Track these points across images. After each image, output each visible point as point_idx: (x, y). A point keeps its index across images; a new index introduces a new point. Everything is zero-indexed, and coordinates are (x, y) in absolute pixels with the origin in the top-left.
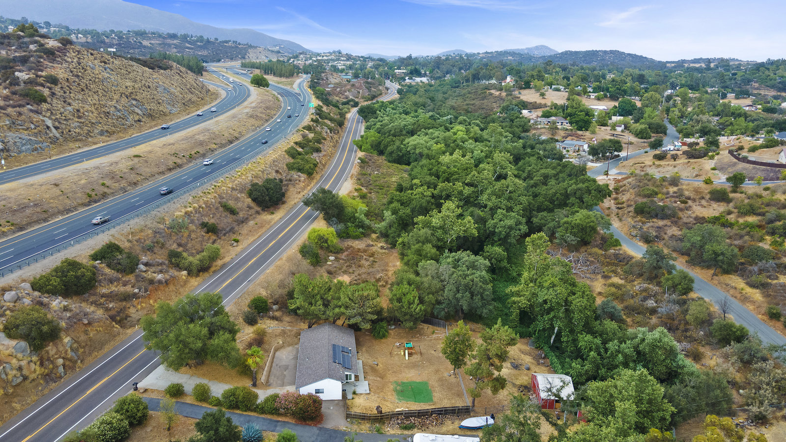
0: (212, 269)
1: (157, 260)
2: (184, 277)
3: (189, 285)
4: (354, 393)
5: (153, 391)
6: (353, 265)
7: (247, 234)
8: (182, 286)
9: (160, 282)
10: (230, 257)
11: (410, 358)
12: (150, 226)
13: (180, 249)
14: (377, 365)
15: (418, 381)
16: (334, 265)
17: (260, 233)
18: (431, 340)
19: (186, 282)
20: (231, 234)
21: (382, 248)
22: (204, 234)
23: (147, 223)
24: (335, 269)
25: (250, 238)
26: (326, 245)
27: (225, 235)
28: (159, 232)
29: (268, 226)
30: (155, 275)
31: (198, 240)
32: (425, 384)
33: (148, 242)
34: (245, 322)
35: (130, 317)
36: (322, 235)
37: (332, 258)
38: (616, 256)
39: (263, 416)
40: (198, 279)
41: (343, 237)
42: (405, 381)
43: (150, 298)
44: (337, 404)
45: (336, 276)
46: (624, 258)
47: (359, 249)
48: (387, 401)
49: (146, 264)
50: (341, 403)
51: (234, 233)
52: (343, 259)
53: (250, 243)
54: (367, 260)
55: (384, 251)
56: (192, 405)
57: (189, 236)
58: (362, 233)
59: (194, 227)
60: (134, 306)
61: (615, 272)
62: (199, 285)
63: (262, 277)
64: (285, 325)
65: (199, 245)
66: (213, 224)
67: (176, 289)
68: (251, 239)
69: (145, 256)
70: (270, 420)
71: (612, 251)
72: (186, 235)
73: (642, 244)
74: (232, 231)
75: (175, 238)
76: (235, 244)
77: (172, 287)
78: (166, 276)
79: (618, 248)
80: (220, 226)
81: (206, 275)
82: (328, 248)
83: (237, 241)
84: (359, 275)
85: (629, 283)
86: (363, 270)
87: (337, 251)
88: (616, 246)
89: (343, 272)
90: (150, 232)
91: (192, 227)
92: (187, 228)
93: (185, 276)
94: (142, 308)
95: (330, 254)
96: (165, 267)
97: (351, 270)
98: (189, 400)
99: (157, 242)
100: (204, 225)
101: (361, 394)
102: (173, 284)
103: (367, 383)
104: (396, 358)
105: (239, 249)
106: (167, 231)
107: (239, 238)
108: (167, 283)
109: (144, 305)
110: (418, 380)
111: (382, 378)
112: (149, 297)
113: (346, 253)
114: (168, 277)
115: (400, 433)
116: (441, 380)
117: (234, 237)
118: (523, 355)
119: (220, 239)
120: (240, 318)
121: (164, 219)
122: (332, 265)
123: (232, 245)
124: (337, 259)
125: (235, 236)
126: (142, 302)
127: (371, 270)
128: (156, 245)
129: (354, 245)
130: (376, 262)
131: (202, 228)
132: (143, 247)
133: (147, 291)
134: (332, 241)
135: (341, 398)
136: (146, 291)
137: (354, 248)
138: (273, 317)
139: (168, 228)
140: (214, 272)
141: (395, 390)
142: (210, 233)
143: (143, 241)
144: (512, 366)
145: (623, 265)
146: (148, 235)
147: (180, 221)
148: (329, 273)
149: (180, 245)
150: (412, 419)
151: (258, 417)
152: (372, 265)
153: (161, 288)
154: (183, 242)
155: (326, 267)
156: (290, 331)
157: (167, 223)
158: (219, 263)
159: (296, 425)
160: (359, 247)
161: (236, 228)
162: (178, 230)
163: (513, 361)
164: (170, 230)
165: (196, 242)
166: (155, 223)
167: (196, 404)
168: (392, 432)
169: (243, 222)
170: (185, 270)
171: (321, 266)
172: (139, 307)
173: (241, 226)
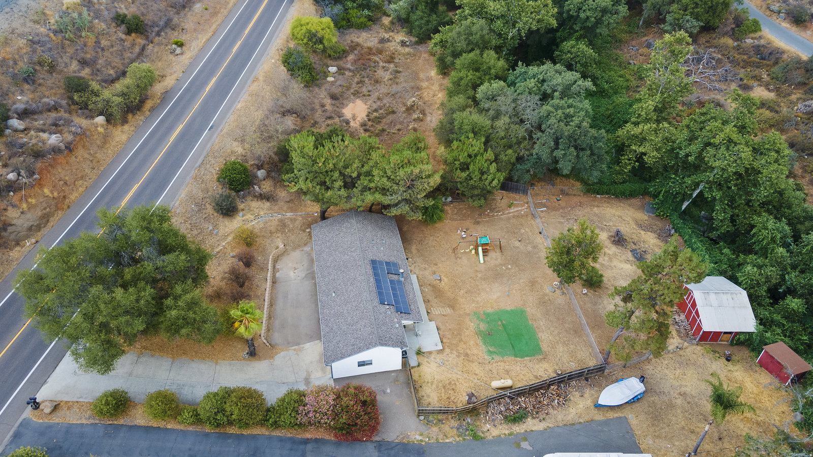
0: (149, 104)
1: (46, 100)
2: (100, 129)
3: (113, 143)
4: (419, 353)
5: (69, 405)
6: (366, 80)
7: (195, 30)
8: (101, 147)
9: (56, 150)
10: (174, 77)
11: (486, 258)
12: (21, 30)
13: (86, 72)
14: (440, 280)
15: (509, 309)
16: (338, 83)
17: (214, 26)
18: (509, 219)
19: (106, 138)
20: (168, 30)
21: (403, 44)
22: (124, 37)
23: (14, 25)
24: (340, 89)
25: (200, 36)
26: (321, 46)
27: (158, 34)
28: (39, 42)
29: (225, 12)
30: (44, 136)
31: (115, 49)
32: (520, 313)
33: (23, 66)
34: (218, 212)
35: (12, 225)
36: (314, 31)
37: (333, 69)
38: (758, 49)
39: (277, 433)
40: (126, 127)
41: (342, 26)
42: (490, 310)
43: (41, 186)
44: (396, 380)
45: (345, 102)
46: (770, 54)
47: (370, 49)
48: (472, 362)
49: (24, 114)
50: (402, 378)
51: (173, 29)
52: (350, 70)
53: (201, 45)
54: (385, 69)
55: (407, 50)
56: (148, 429)
57: (98, 42)
58: (370, 19)
59: (104, 26)
60: (14, 206)
61: (758, 78)
62: (131, 140)
63: (231, 118)
64: (281, 208)
65: (117, 60)
66: (136, 17)
67: (90, 154)
68: (203, 39)
69: (22, 93)
70: (293, 441)
71: (749, 41)
72: (91, 41)
73: (788, 26)
74: (168, 24)
75: (71, 51)
76: (178, 50)
77: (81, 153)
78: (66, 135)
79: (757, 35)
80: (149, 18)
81: (139, 118)
82: (324, 50)
83: (181, 45)
84: (379, 99)
85: (784, 97)
86: (383, 89)
87: (338, 55)
88: (755, 31)
89: (354, 94)
90: (22, 42)
91: (100, 26)
92: (91, 29)
93: (102, 126)
94: (31, 207)
95: (330, 62)
96: (63, 114)
97: (364, 90)
98: (140, 417)
99: (40, 63)
100: (120, 19)
101: (430, 353)
102: (84, 147)
103: (433, 325)
104: (464, 261)
105: (185, 59)
106: (54, 38)
107: (183, 38)
108: (70, 148)
109: (32, 201)
110: (508, 305)
111: (452, 307)
112: (40, 184)
113: (351, 57)
114: (69, 138)
115: (507, 432)
116: (543, 302)
117: (175, 36)
118: (643, 232)
119: (152, 42)
120: (208, 206)
121: (44, 14)
122: (335, 82)
123: (173, 52)
124: (341, 70)
125: (176, 34)
126: (26, 197)
127: (395, 88)
128: (38, 68)
129: (360, 40)
130: (400, 72)
131: (118, 26)
132: (14, 76)
133: (34, 173)
134: (330, 40)
135: (399, 367)
136: (31, 173)
137: (362, 47)
138: (261, 195)
139: (55, 32)
140: (152, 110)
141: (479, 333)
142: (133, 35)
143: (11, 63)
144: (636, 258)
145: (768, 66)
146: (19, 49)
147: (75, 15)
148: (334, 97)
149: (83, 63)
150: (521, 399)
151: (270, 438)
152: (394, 80)
153: (59, 161)
154: (89, 56)
155: (327, 86)
156: (293, 220)
157: (52, 21)
158: (158, 88)
159: (338, 444)
160: (370, 44)
161: (176, 20)
162: (75, 34)
163: (634, 247)
164: (60, 36)
165: (112, 53)
166: (29, 24)
167: (155, 425)
168: (495, 432)
169: (184, 7)
170: (101, 114)
171: (319, 86)
172: (24, 206)
173: (182, 14)
